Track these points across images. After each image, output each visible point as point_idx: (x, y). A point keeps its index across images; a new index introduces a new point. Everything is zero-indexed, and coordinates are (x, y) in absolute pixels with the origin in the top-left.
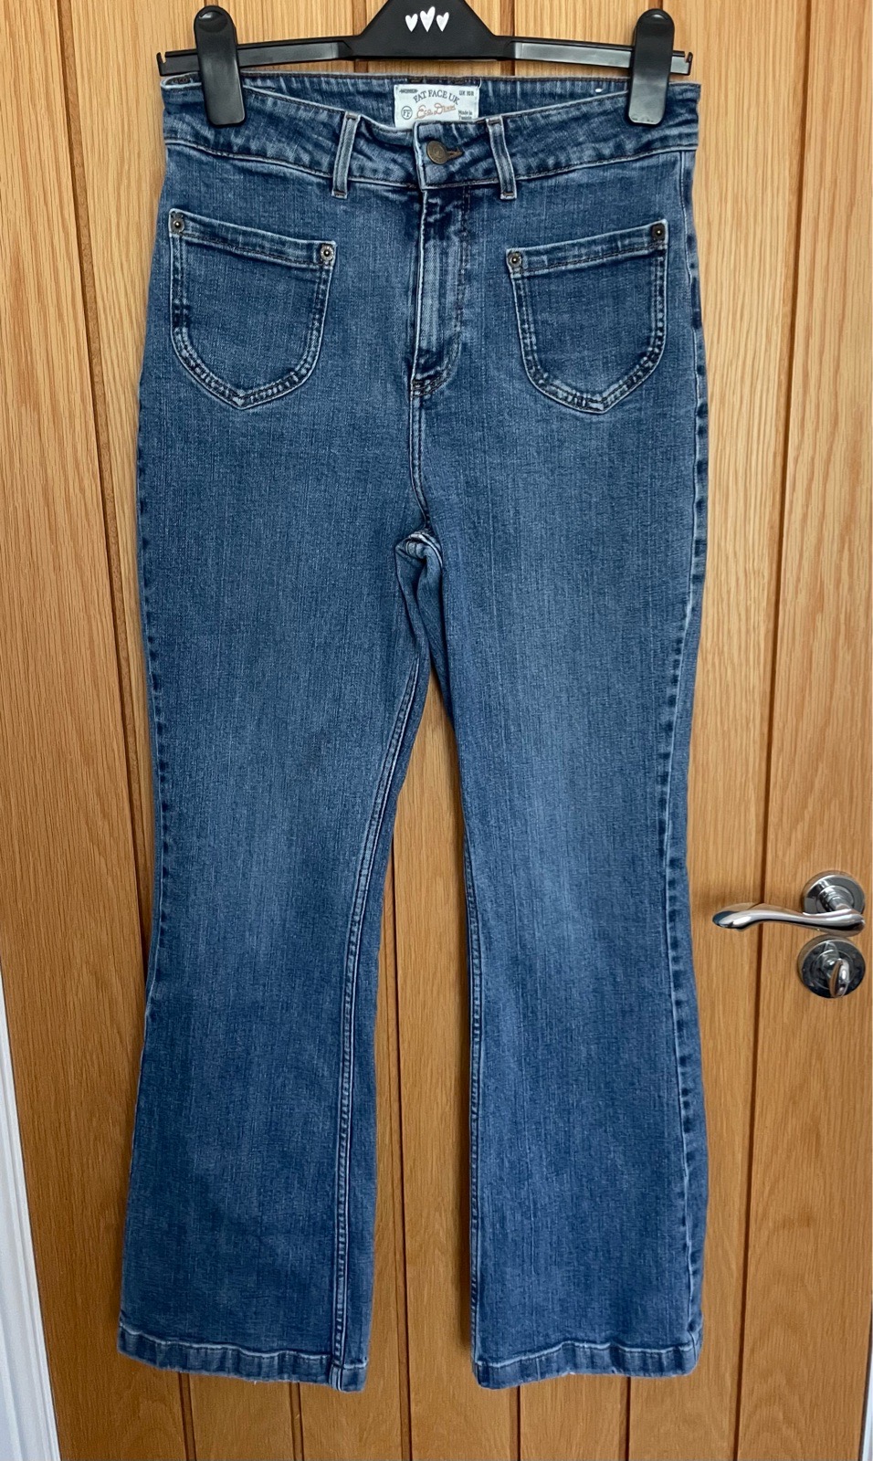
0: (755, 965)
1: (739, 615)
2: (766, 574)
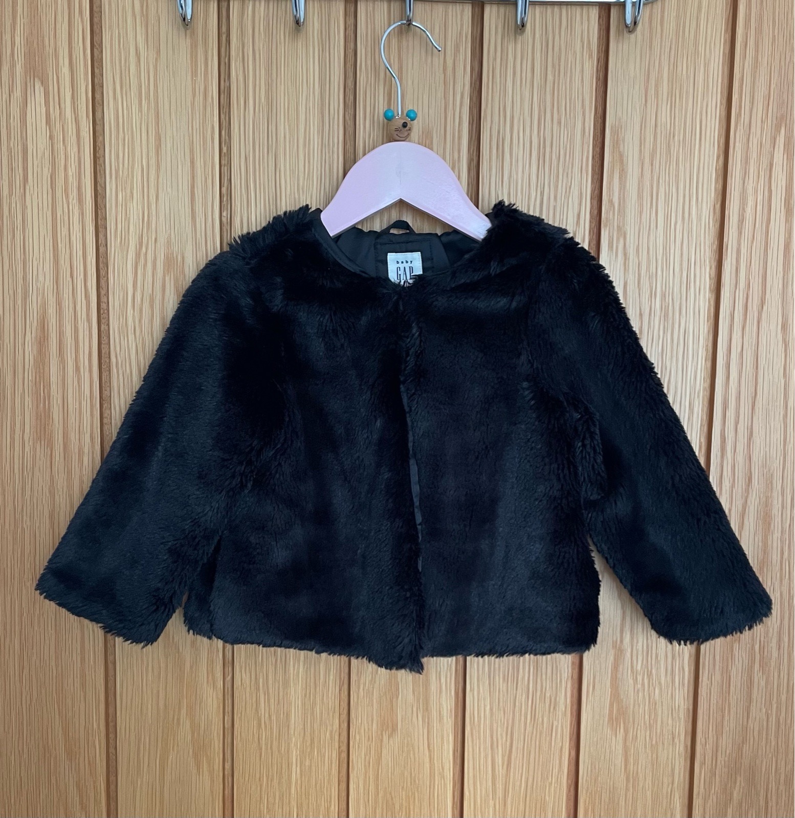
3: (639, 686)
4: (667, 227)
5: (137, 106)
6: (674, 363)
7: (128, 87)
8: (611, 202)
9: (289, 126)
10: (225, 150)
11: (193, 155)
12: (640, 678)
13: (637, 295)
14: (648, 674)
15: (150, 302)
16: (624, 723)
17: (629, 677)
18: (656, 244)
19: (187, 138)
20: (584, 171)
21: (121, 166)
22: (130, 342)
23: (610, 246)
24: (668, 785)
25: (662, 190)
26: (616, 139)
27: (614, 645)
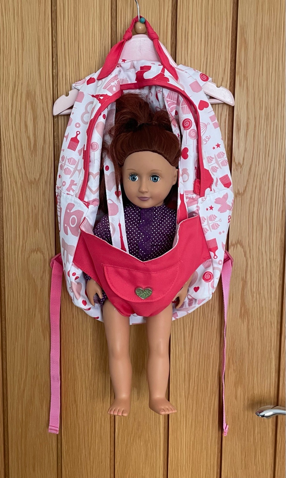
0: (274, 433)
1: (268, 278)
2: (279, 261)
3: (255, 299)
4: (268, 74)
5: (13, 19)
6: (272, 142)
7: (8, 10)
8: (240, 62)
9: (85, 28)
10: (54, 39)
11: (39, 42)
12: (255, 295)
13: (253, 109)
14: (259, 293)
15: (19, 114)
16: (247, 317)
17: (250, 294)
18: (262, 83)
19: (36, 33)
20: (227, 48)
21: (5, 48)
22: (10, 133)
23: (240, 85)
24: (269, 347)
25: (265, 57)
26: (242, 32)
27: (242, 279)
